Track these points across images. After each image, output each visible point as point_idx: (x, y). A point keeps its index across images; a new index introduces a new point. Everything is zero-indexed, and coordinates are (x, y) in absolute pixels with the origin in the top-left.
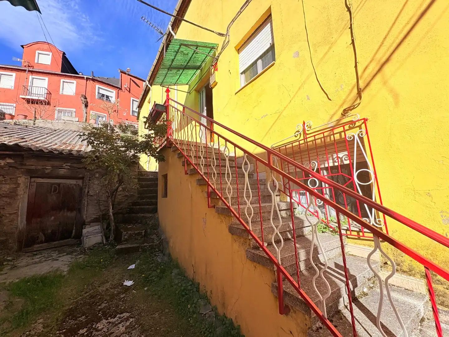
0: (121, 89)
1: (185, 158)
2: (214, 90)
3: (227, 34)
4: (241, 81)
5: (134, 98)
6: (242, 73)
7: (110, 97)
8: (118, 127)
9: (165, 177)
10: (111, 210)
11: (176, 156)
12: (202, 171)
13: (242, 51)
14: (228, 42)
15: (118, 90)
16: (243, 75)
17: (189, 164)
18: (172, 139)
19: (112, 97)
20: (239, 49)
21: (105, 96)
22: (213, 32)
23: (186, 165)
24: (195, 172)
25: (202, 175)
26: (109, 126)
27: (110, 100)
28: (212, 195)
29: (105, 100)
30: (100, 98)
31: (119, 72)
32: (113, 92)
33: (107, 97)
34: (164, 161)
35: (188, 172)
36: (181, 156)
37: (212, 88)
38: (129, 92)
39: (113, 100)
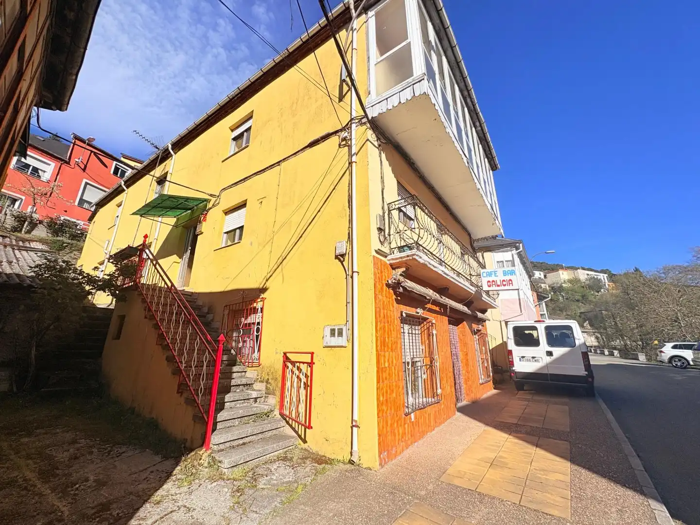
0: (68, 163)
1: (148, 304)
2: (199, 237)
3: (219, 196)
4: (223, 240)
5: (90, 180)
6: (225, 233)
7: (42, 170)
8: (45, 224)
9: (122, 318)
10: (33, 352)
11: (140, 300)
12: (159, 316)
13: (228, 214)
14: (218, 203)
15: (62, 164)
16: (226, 234)
17: (150, 310)
18: (139, 283)
19: (44, 172)
20: (227, 212)
21: (31, 168)
22: (205, 193)
23: (147, 310)
24: (153, 318)
25: (157, 321)
26: (29, 220)
27: (40, 176)
28: (161, 337)
29: (29, 174)
30: (18, 169)
31: (72, 137)
32: (49, 165)
33: (36, 170)
34: (125, 302)
35: (148, 317)
36: (144, 301)
37: (198, 235)
38: (84, 170)
39: (46, 177)
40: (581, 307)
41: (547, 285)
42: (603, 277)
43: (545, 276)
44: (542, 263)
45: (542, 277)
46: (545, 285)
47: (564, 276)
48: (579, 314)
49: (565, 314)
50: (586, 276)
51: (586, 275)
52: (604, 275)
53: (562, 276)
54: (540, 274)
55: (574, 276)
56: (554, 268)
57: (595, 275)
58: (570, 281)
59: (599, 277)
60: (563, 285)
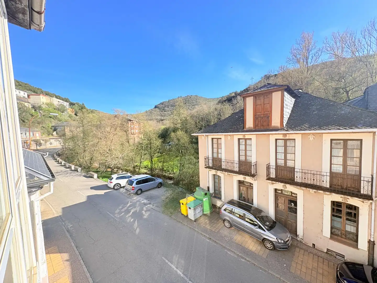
40: (53, 122)
41: (30, 104)
42: (66, 104)
43: (28, 96)
44: (26, 84)
45: (26, 96)
46: (28, 104)
47: (43, 100)
48: (51, 127)
49: (41, 126)
50: (57, 103)
51: (58, 101)
52: (67, 103)
53: (42, 100)
54: (24, 94)
55: (50, 101)
56: (36, 92)
57: (63, 103)
58: (47, 104)
59: (64, 104)
60: (42, 105)
